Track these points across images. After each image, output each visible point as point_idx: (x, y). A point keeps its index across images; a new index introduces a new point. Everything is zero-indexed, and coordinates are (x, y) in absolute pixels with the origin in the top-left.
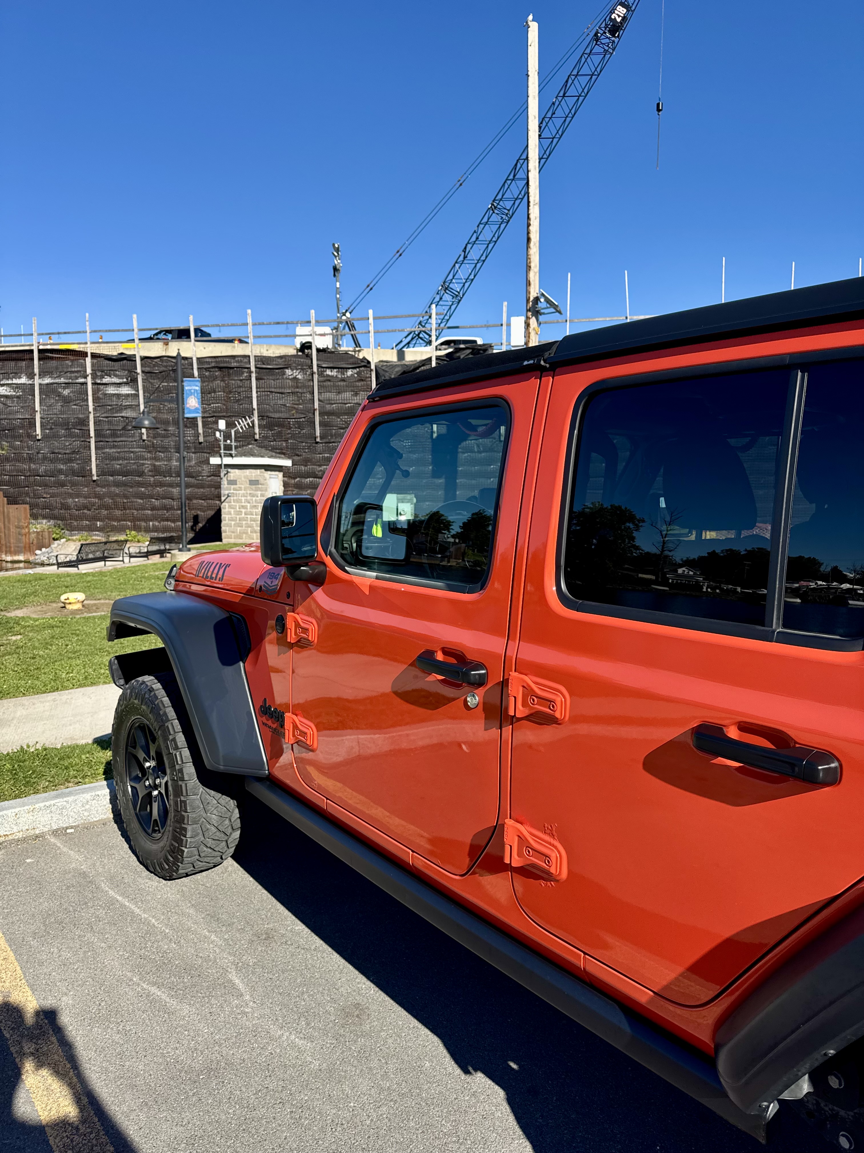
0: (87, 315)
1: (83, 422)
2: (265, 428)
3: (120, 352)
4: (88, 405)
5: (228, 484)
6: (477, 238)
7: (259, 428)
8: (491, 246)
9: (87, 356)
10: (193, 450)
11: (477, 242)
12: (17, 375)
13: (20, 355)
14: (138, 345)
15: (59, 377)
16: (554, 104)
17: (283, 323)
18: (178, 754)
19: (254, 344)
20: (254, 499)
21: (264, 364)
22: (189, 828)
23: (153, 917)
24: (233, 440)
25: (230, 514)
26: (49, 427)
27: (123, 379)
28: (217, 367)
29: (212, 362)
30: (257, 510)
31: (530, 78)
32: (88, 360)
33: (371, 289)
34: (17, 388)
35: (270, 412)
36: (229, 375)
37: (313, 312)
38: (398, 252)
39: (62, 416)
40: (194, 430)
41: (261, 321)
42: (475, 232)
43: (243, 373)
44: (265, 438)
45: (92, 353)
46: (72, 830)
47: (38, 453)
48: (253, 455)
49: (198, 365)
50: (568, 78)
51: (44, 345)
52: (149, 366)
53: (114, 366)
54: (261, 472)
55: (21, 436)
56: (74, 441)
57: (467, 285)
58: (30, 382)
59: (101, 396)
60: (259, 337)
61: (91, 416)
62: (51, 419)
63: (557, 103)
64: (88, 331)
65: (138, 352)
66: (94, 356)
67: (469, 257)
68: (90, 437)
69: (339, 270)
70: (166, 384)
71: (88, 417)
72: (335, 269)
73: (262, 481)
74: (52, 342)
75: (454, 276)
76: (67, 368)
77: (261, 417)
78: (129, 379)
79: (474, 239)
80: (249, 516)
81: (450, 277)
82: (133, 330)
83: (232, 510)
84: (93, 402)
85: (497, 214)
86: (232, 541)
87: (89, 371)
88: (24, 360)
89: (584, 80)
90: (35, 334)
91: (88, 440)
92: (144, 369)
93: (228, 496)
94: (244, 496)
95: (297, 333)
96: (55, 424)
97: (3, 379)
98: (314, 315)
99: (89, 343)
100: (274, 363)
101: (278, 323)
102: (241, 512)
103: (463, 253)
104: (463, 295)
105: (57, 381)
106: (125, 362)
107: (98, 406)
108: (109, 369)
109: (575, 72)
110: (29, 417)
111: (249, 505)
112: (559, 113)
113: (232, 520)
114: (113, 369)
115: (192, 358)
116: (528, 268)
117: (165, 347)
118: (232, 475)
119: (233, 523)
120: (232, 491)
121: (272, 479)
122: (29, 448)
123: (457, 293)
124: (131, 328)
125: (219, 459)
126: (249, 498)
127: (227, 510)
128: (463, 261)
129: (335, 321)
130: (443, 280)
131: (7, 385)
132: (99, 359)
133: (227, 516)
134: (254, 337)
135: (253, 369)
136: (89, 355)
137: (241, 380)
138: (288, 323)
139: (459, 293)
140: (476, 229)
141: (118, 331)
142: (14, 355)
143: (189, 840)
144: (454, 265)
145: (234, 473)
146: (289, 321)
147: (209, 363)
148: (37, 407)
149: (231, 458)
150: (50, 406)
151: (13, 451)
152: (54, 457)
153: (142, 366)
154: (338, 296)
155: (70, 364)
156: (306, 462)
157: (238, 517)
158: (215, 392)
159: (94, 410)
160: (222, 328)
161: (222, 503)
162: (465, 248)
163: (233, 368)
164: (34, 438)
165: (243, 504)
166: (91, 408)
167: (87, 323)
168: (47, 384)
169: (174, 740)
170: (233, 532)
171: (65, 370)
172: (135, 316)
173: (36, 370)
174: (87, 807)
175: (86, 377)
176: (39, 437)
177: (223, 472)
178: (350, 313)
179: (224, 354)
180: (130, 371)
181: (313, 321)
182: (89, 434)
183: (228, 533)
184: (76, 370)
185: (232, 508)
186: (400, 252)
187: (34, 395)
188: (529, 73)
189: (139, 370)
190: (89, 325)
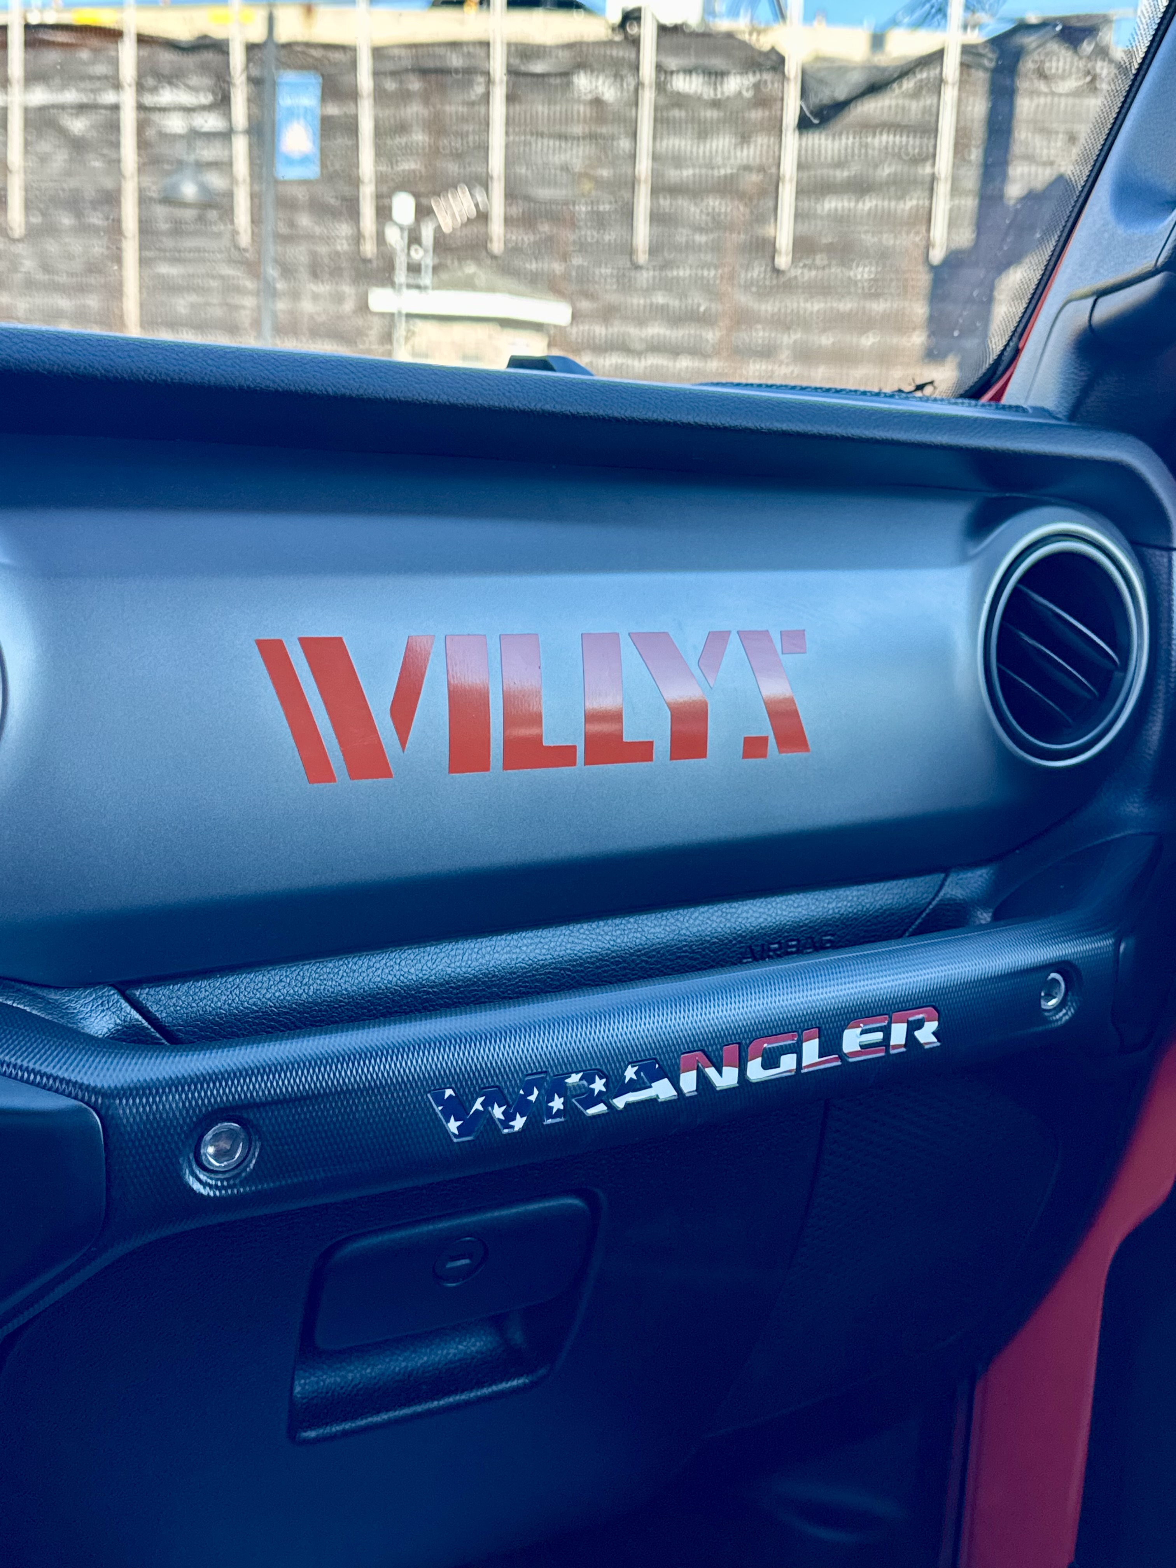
1: (112, 200)
2: (516, 225)
3: (198, 30)
4: (122, 160)
7: (503, 221)
9: (124, 40)
10: (348, 278)
14: (235, 15)
15: (66, 89)
21: (527, 63)
24: (429, 251)
26: (38, 209)
27: (201, 95)
28: (417, 69)
32: (128, 49)
35: (533, 184)
36: (441, 88)
39: (68, 184)
43: (473, 84)
44: (513, 250)
45: (135, 33)
47: (15, 269)
51: (33, 12)
52: (260, 66)
53: (184, 65)
54: (489, 335)
56: (90, 245)
59: (154, 138)
61: (130, 187)
62: (46, 188)
65: (236, 31)
71: (123, 188)
76: (81, 67)
77: (510, 195)
78: (214, 94)
84: (138, 153)
87: (128, 75)
91: (121, 243)
92: (248, 73)
96: (54, 201)
105: (61, 98)
106: (206, 55)
107: (146, 163)
108: (171, 70)
114: (181, 70)
115: (357, 48)
118: (423, 339)
125: (393, 297)
132: (152, 48)
135: (498, 74)
136: (130, 37)
137: (467, 104)
145: (429, 337)
148: (15, 161)
149: (421, 297)
150: (44, 158)
152: (48, 281)
153: (246, 65)
155: (86, 58)
156: (608, 314)
159: (140, 171)
163: (453, 71)
164: (5, 233)
166: (129, 167)
168: (39, 107)
171: (79, 73)
173: (15, 74)
175: (120, 90)
176: (17, 233)
177: (399, 331)
179: (440, 37)
180: (218, 78)
182: (122, 229)
184: (98, 72)
187: (5, 133)
189: (237, 76)
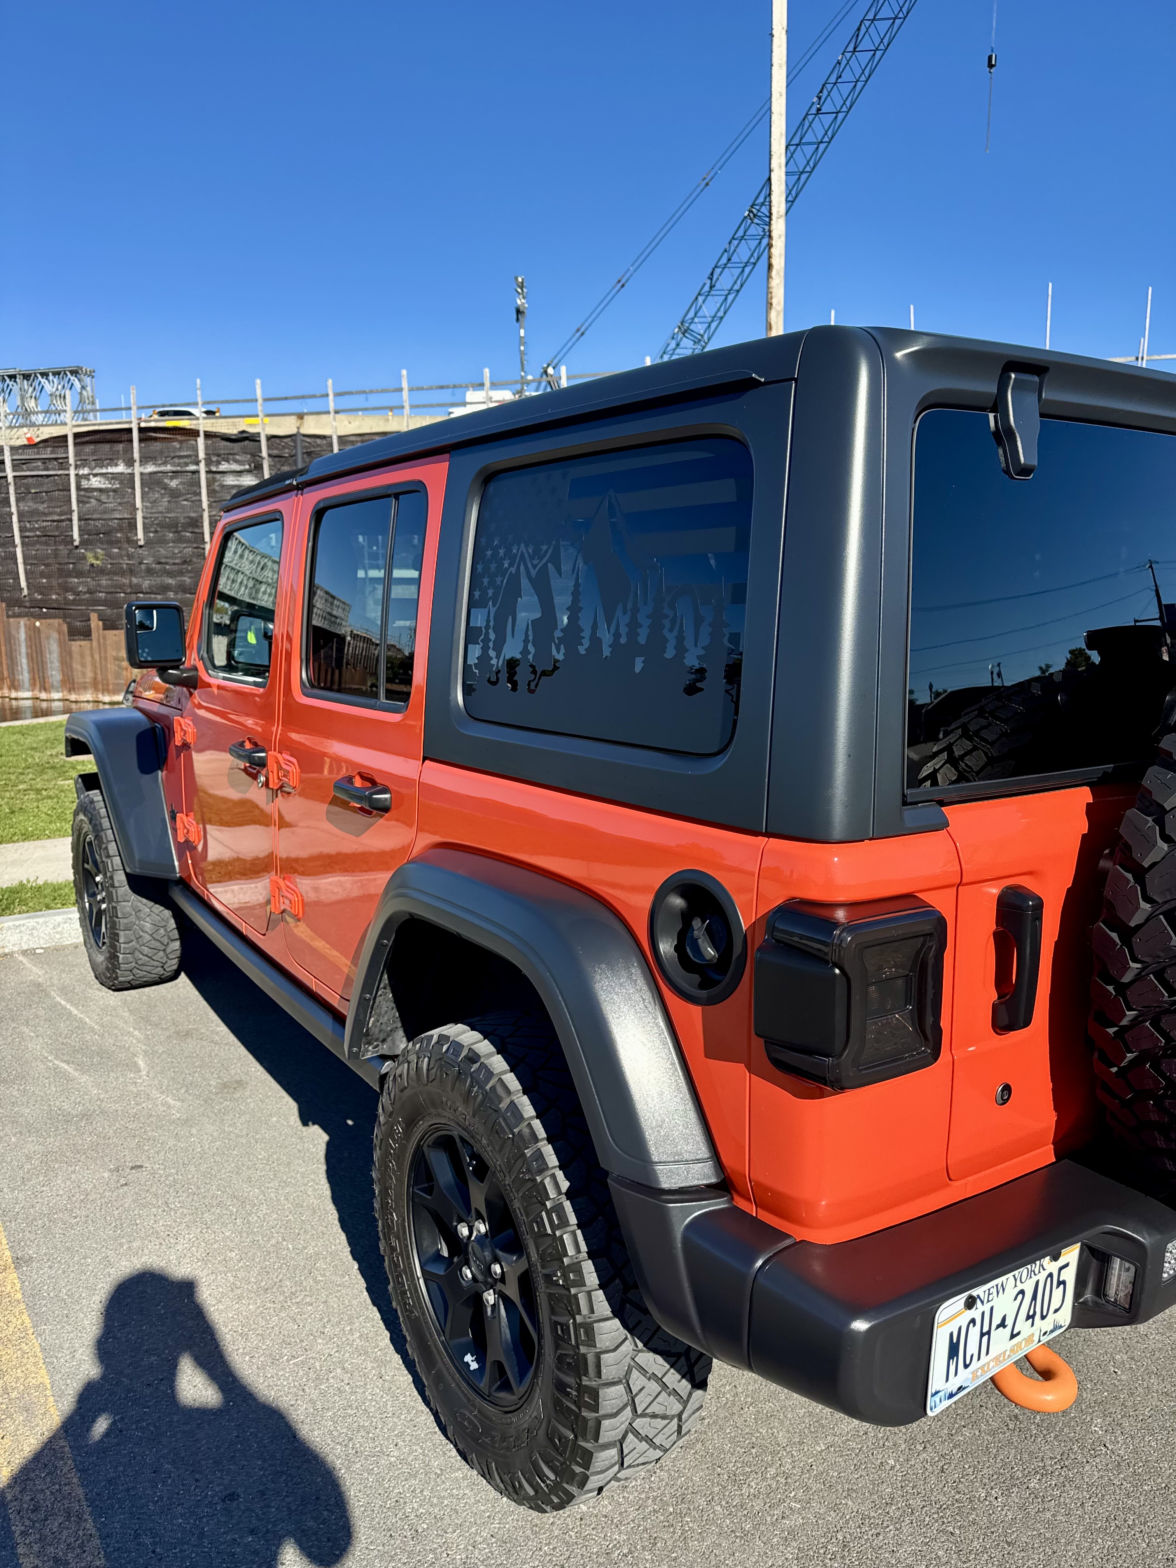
0: (198, 381)
1: (196, 523)
3: (241, 429)
4: (201, 501)
6: (729, 260)
8: (747, 270)
9: (199, 436)
11: (729, 265)
12: (112, 462)
13: (116, 436)
14: (262, 420)
15: (165, 463)
16: (839, 63)
17: (448, 387)
18: (109, 861)
19: (412, 416)
22: (121, 933)
23: (88, 1017)
26: (153, 529)
27: (244, 465)
29: (357, 441)
31: (775, 39)
32: (201, 440)
33: (582, 334)
34: (113, 478)
37: (487, 371)
38: (619, 281)
39: (169, 515)
41: (419, 385)
42: (726, 251)
45: (205, 432)
46: (42, 951)
47: (141, 563)
49: (339, 445)
50: (861, 25)
51: (145, 421)
52: (277, 449)
53: (233, 449)
55: (118, 541)
56: (185, 548)
57: (714, 325)
58: (129, 471)
59: (217, 488)
60: (417, 406)
61: (206, 515)
62: (156, 518)
63: (844, 62)
64: (200, 403)
65: (264, 429)
66: (208, 435)
67: (718, 286)
68: (204, 542)
69: (523, 312)
71: (202, 516)
72: (519, 312)
75: (696, 314)
76: (174, 452)
78: (253, 465)
79: (724, 260)
81: (691, 314)
82: (256, 400)
84: (208, 496)
85: (758, 224)
87: (202, 455)
88: (121, 442)
89: (883, 26)
90: (134, 408)
91: (202, 546)
92: (271, 452)
95: (468, 400)
96: (162, 525)
97: (96, 467)
98: (488, 375)
99: (201, 418)
101: (442, 387)
103: (709, 281)
104: (709, 340)
105: (162, 468)
106: (247, 442)
107: (215, 502)
108: (227, 452)
109: (870, 16)
110: (129, 516)
112: (847, 76)
114: (231, 452)
115: (331, 437)
116: (769, 305)
117: (299, 422)
122: (130, 557)
123: (699, 337)
124: (253, 398)
128: (709, 292)
129: (516, 382)
130: (680, 320)
131: (102, 474)
132: (214, 439)
134: (412, 407)
136: (202, 434)
138: (455, 387)
139: (702, 336)
140: (727, 246)
141: (237, 401)
142: (109, 436)
143: (122, 945)
144: (697, 298)
146: (457, 383)
147: (352, 442)
148: (138, 503)
150: (155, 501)
151: (110, 561)
152: (160, 568)
153: (269, 448)
154: (522, 348)
155: (178, 446)
159: (210, 506)
162: (712, 274)
164: (134, 543)
166: (205, 505)
167: (199, 392)
168: (150, 474)
169: (106, 848)
171: (172, 455)
172: (258, 381)
173: (136, 455)
174: (59, 929)
175: (197, 463)
176: (141, 543)
178: (554, 368)
179: (374, 430)
180: (253, 455)
181: (487, 383)
182: (203, 538)
184: (185, 454)
186: (623, 281)
187: (133, 488)
188: (774, 32)
189: (264, 453)
190: (202, 395)
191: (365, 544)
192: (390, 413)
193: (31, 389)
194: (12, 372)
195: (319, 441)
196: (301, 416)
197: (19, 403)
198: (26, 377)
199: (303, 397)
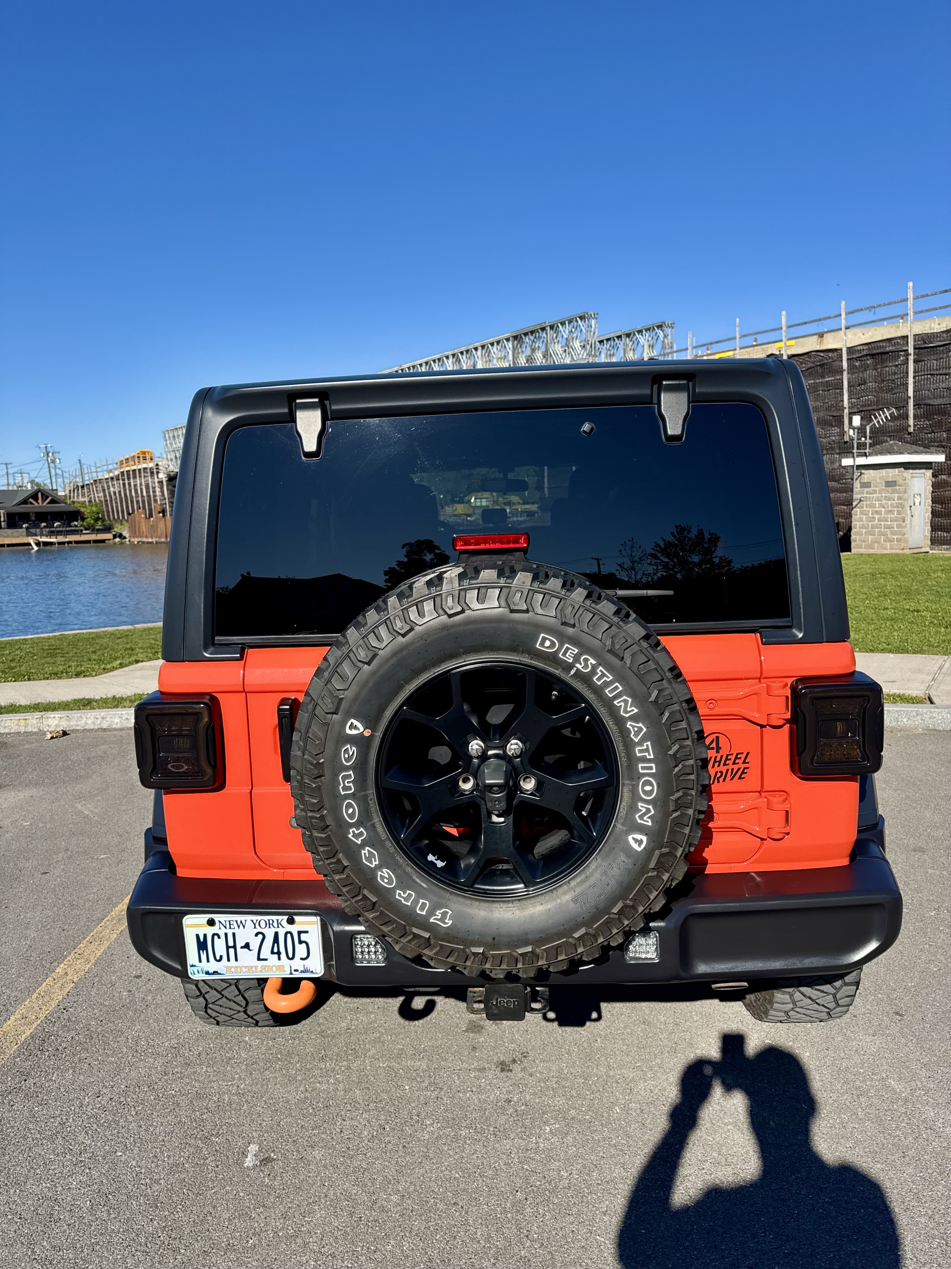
0: (738, 320)
2: (921, 418)
3: (769, 353)
5: (861, 487)
7: (914, 419)
10: (838, 451)
14: (785, 344)
19: (915, 320)
20: (890, 503)
21: (925, 343)
24: (868, 437)
25: (862, 521)
28: (869, 355)
29: (863, 350)
30: (892, 516)
35: (929, 398)
36: (883, 361)
40: (840, 428)
41: (925, 293)
43: (899, 357)
44: (920, 430)
48: (890, 452)
49: (848, 355)
54: (899, 472)
60: (922, 311)
64: (738, 337)
65: (786, 351)
70: (812, 381)
73: (900, 481)
74: (709, 352)
77: (917, 405)
80: (883, 523)
82: (781, 328)
83: (864, 517)
86: (863, 551)
93: (861, 501)
94: (878, 500)
99: (738, 349)
100: (938, 339)
102: (874, 518)
111: (883, 510)
113: (863, 527)
115: (841, 350)
117: (820, 340)
118: (866, 476)
119: (864, 531)
120: (865, 495)
121: (915, 479)
124: (779, 327)
125: (852, 459)
126: (884, 502)
127: (858, 516)
133: (858, 523)
134: (918, 313)
135: (911, 350)
137: (896, 366)
141: (766, 331)
145: (869, 475)
147: (860, 351)
149: (865, 458)
157: (870, 524)
158: (865, 383)
160: (876, 309)
161: (853, 508)
163: (887, 353)
165: (877, 509)
167: (737, 329)
170: (864, 541)
172: (784, 313)
177: (856, 474)
183: (858, 543)
185: (863, 514)
190: (740, 331)
191: (855, 437)
192: (901, 321)
193: (631, 343)
194: (619, 334)
195: (830, 354)
196: (821, 335)
197: (622, 355)
198: (628, 335)
199: (820, 320)
